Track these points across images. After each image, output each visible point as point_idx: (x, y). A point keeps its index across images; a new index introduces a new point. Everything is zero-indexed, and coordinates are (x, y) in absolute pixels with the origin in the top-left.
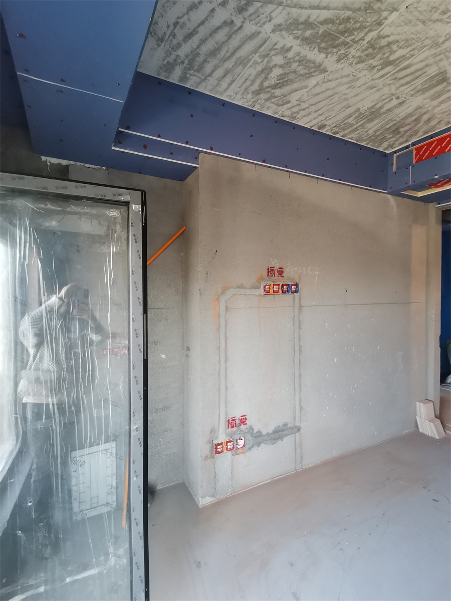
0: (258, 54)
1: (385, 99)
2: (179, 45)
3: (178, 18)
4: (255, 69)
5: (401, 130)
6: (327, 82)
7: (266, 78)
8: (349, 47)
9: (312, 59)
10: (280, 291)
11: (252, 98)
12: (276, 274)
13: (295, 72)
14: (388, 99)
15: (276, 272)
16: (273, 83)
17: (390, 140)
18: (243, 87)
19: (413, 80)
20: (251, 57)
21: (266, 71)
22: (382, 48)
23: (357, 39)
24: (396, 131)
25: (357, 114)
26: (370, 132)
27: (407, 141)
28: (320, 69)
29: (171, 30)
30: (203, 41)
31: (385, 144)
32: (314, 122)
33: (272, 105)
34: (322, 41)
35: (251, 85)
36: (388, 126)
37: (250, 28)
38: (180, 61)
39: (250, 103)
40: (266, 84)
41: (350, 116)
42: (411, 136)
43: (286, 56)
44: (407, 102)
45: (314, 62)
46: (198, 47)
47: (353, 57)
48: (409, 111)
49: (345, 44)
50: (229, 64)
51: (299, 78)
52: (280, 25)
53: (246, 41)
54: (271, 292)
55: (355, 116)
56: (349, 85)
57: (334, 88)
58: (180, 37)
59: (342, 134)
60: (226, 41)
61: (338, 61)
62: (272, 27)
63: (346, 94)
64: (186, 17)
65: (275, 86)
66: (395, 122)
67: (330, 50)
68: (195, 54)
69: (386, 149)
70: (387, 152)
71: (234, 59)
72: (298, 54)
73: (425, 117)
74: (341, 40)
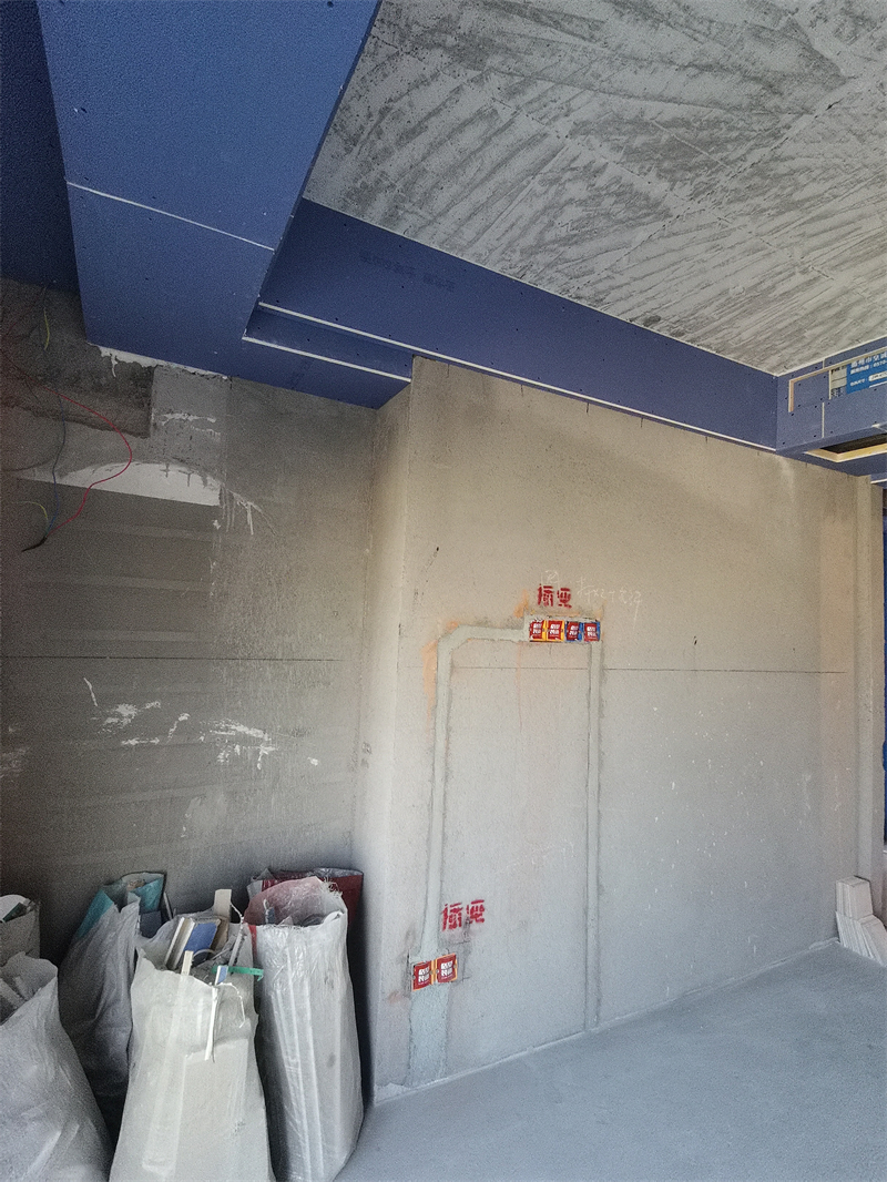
0: (538, 177)
1: (781, 273)
2: (387, 152)
3: (391, 100)
4: (531, 206)
5: (805, 334)
6: (668, 237)
7: (551, 224)
8: (717, 171)
9: (643, 190)
10: (563, 635)
11: (521, 261)
12: (556, 600)
13: (608, 215)
14: (787, 273)
15: (555, 596)
16: (563, 235)
17: (783, 352)
18: (505, 241)
19: (837, 239)
20: (524, 183)
21: (552, 212)
22: (778, 178)
23: (731, 158)
24: (795, 335)
25: (723, 300)
26: (745, 335)
27: (815, 355)
28: (656, 210)
29: (375, 122)
30: (435, 146)
31: (774, 360)
32: (637, 312)
33: (559, 275)
34: (666, 157)
35: (521, 236)
36: (780, 326)
37: (526, 126)
38: (386, 183)
39: (517, 270)
40: (549, 236)
41: (710, 302)
42: (826, 347)
43: (592, 182)
44: (822, 280)
45: (647, 199)
46: (424, 159)
47: (724, 190)
48: (826, 296)
49: (709, 165)
50: (480, 196)
51: (616, 227)
52: (585, 123)
53: (518, 150)
54: (545, 636)
55: (717, 303)
56: (709, 244)
57: (681, 249)
58: (390, 137)
59: (690, 336)
60: (479, 149)
61: (693, 197)
62: (570, 126)
63: (703, 261)
64: (406, 98)
65: (568, 241)
66: (796, 318)
67: (678, 175)
68: (417, 170)
69: (774, 368)
70: (775, 374)
71: (491, 184)
72: (618, 180)
73: (857, 311)
74: (700, 158)
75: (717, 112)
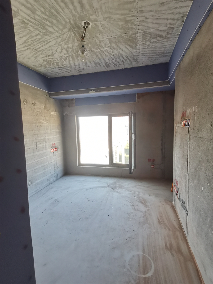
15: (184, 114)
75: (123, 43)
